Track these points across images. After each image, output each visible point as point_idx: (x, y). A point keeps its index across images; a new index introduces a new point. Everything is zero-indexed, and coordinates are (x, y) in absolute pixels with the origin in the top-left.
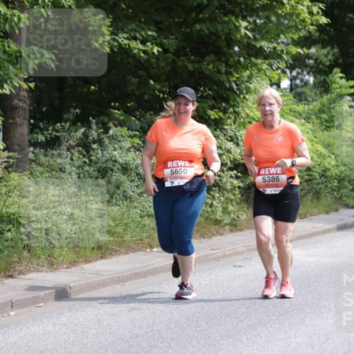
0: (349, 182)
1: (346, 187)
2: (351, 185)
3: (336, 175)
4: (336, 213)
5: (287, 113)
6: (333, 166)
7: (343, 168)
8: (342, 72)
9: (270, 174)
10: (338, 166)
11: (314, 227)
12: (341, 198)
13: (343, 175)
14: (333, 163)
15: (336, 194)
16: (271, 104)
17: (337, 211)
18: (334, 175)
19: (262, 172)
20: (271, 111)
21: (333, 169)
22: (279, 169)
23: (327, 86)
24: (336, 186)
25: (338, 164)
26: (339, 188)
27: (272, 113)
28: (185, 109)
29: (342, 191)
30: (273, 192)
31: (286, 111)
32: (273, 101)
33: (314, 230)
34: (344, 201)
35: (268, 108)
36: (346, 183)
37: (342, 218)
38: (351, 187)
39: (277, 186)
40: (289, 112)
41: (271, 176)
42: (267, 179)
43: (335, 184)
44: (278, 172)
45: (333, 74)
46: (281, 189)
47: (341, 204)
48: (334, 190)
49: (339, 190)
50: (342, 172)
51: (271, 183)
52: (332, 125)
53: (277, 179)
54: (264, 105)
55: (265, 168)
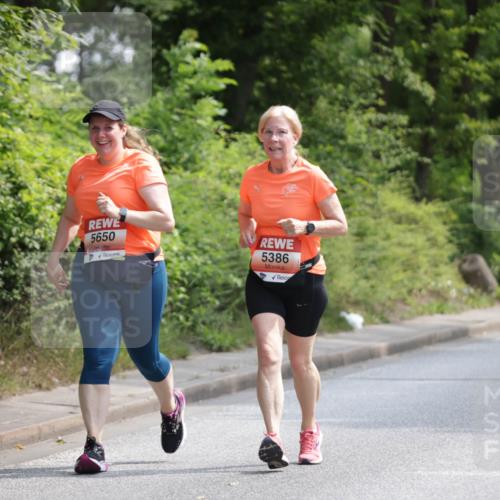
0: (213, 291)
1: (205, 303)
2: (218, 297)
3: (183, 275)
4: (181, 362)
5: (69, 131)
6: (177, 255)
7: (198, 259)
8: (200, 40)
9: (275, 249)
10: (187, 254)
11: (131, 396)
12: (193, 328)
13: (199, 275)
14: (175, 248)
15: (181, 318)
16: (282, 132)
17: (184, 357)
18: (178, 274)
19: (263, 244)
20: (281, 142)
21: (175, 260)
22: (289, 241)
23: (164, 69)
24: (182, 301)
25: (188, 248)
26: (190, 305)
27: (282, 148)
28: (107, 136)
29: (195, 311)
30: (276, 280)
31: (68, 125)
32: (286, 127)
33: (131, 403)
34: (199, 335)
35: (275, 138)
36: (206, 294)
37: (195, 373)
38: (217, 303)
39: (283, 270)
40: (74, 128)
41: (275, 253)
42: (269, 257)
43: (181, 296)
44: (288, 248)
45: (181, 42)
46: (291, 275)
47: (193, 343)
48: (179, 310)
49: (189, 311)
50: (196, 268)
51: (275, 263)
52: (173, 159)
53: (285, 259)
54: (270, 133)
55: (268, 237)
